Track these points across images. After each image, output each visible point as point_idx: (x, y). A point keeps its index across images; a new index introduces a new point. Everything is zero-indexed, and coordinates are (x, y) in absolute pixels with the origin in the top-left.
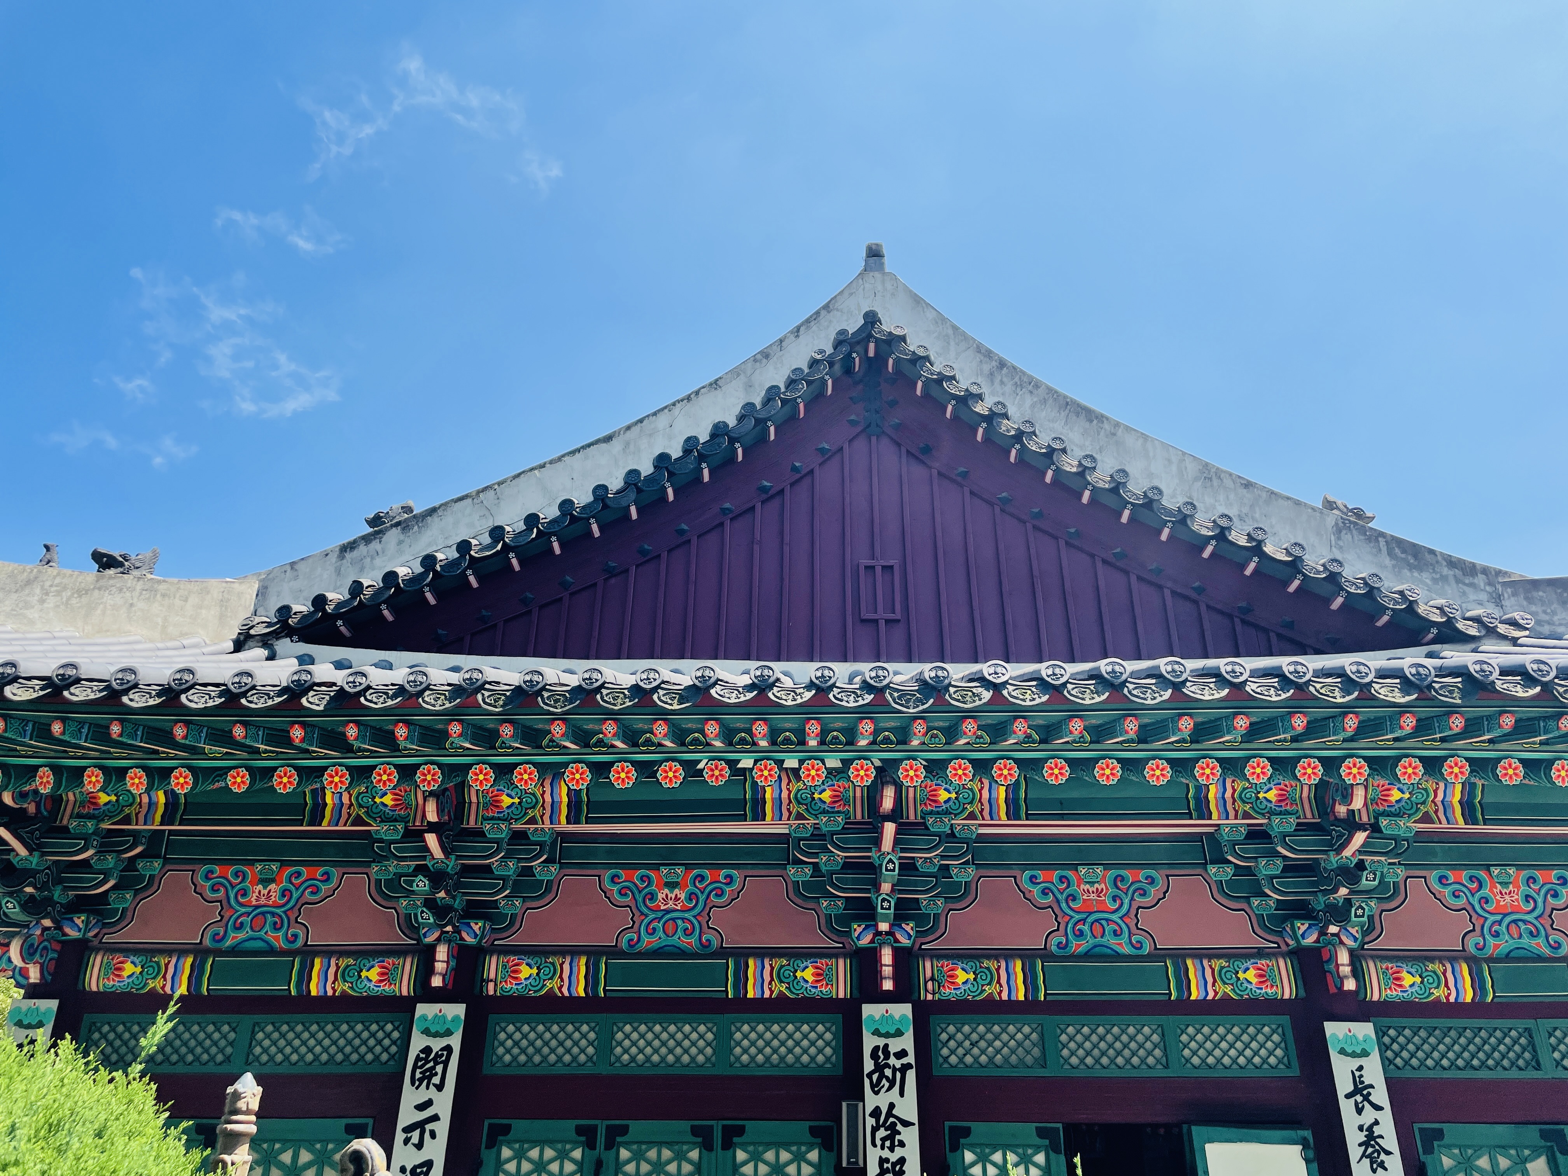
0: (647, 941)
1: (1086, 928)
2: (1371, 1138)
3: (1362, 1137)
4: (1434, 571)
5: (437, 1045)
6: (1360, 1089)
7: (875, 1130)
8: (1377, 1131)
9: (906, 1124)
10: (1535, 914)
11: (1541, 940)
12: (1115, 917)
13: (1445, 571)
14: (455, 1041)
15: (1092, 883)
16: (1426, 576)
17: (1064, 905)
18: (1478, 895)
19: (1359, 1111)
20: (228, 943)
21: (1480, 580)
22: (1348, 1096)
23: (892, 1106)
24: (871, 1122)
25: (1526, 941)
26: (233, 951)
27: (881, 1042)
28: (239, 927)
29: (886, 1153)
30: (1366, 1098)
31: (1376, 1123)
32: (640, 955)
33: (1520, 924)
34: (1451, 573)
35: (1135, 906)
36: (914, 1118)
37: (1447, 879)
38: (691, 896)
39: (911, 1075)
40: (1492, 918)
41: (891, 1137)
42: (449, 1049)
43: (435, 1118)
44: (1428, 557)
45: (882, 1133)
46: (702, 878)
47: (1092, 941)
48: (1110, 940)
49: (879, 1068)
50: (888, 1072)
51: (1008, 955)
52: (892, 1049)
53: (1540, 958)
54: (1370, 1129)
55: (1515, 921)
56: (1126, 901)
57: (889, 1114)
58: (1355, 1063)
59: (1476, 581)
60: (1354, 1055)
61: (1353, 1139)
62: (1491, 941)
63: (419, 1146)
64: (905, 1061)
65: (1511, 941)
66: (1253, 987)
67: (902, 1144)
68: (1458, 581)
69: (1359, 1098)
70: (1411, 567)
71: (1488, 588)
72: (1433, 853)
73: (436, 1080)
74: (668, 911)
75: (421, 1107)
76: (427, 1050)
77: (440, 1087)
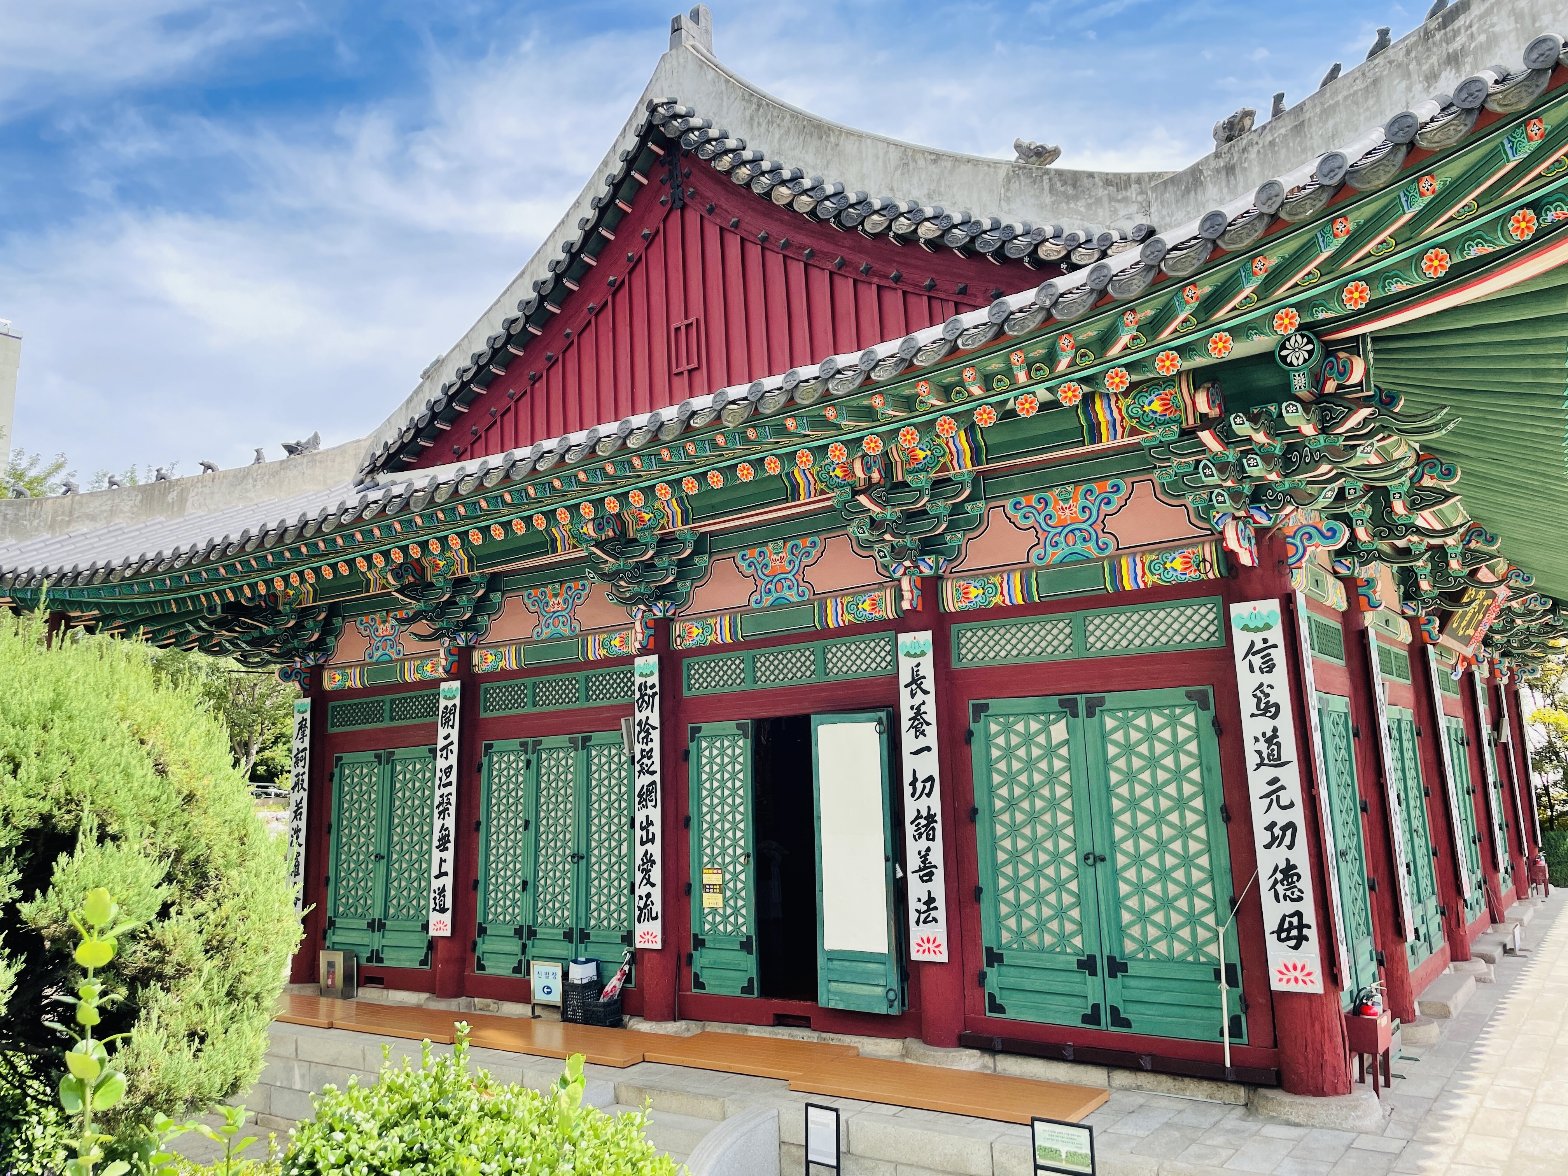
0: (546, 633)
1: (772, 587)
2: (918, 713)
3: (912, 714)
4: (1090, 197)
5: (450, 704)
6: (916, 680)
7: (639, 733)
8: (923, 708)
9: (654, 728)
10: (1090, 522)
11: (1092, 545)
12: (790, 576)
13: (1101, 192)
14: (457, 701)
15: (778, 553)
16: (1081, 206)
17: (760, 572)
18: (1043, 514)
19: (913, 695)
20: (375, 658)
21: (1132, 192)
22: (906, 686)
23: (648, 718)
24: (637, 728)
25: (1079, 547)
26: (377, 663)
27: (643, 680)
28: (377, 649)
29: (644, 747)
30: (919, 686)
31: (924, 703)
32: (543, 641)
33: (1076, 532)
34: (1106, 192)
35: (803, 565)
36: (658, 725)
37: (1019, 503)
38: (565, 601)
39: (657, 698)
40: (1054, 531)
41: (646, 737)
42: (454, 706)
43: (452, 743)
44: (1086, 182)
45: (643, 735)
46: (570, 587)
47: (776, 595)
48: (786, 593)
49: (642, 696)
50: (646, 698)
51: (721, 612)
52: (649, 684)
53: (1088, 560)
54: (918, 708)
55: (1072, 531)
56: (797, 563)
57: (646, 723)
58: (914, 662)
59: (1128, 194)
60: (915, 656)
61: (906, 714)
62: (1050, 550)
63: (446, 758)
64: (654, 690)
65: (1067, 549)
66: (867, 613)
67: (652, 740)
68: (1111, 199)
69: (914, 686)
70: (1068, 198)
71: (1140, 198)
72: (1010, 484)
73: (451, 723)
74: (555, 612)
75: (446, 738)
76: (446, 707)
77: (453, 727)
